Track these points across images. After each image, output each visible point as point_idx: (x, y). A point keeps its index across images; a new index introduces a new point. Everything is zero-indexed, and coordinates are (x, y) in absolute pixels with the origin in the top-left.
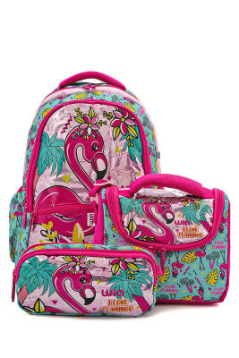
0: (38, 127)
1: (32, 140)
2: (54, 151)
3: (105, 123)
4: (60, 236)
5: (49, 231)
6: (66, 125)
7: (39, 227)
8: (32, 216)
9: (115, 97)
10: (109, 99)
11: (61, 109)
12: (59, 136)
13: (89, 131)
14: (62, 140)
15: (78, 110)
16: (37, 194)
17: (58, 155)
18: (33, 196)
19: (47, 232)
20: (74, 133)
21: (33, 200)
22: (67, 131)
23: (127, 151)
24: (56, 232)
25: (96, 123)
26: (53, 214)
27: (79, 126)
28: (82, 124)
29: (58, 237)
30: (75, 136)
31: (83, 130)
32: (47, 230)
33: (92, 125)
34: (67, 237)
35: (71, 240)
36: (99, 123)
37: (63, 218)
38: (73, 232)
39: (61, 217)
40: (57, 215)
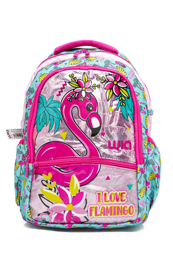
0: (36, 89)
1: (30, 100)
2: (51, 111)
3: (99, 86)
4: (58, 186)
5: (49, 181)
6: (61, 89)
7: (40, 177)
8: (34, 167)
9: (108, 62)
10: (102, 64)
11: (57, 75)
12: (55, 98)
13: (83, 94)
14: (58, 102)
15: (72, 76)
16: (37, 148)
17: (55, 115)
18: (34, 149)
19: (47, 182)
20: (69, 95)
21: (34, 152)
22: (63, 94)
23: (120, 110)
25: (90, 87)
26: (52, 167)
27: (74, 90)
28: (76, 88)
29: (57, 187)
30: (70, 98)
31: (77, 93)
32: (47, 180)
33: (86, 88)
34: (65, 187)
35: (69, 190)
36: (92, 87)
37: (62, 170)
38: (70, 182)
39: (59, 169)
40: (56, 168)
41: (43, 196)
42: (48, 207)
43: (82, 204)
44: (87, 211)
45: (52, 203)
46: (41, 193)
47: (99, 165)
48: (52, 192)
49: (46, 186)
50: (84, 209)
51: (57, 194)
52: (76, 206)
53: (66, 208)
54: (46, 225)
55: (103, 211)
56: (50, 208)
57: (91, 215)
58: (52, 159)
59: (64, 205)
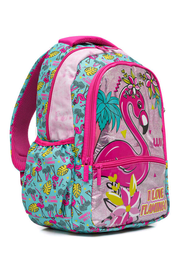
1: (81, 95)
3: (143, 84)
4: (122, 187)
5: (114, 183)
6: (118, 84)
7: (105, 180)
12: (113, 94)
13: (134, 91)
14: (116, 98)
15: (123, 72)
17: (116, 112)
19: (112, 184)
22: (119, 91)
23: (157, 108)
24: (119, 184)
25: (138, 84)
26: (118, 167)
27: (127, 86)
28: (129, 84)
29: (120, 189)
30: (126, 95)
31: (130, 90)
32: (113, 183)
33: (135, 85)
34: (126, 188)
35: (129, 191)
36: (139, 84)
37: (125, 170)
38: (130, 183)
39: (123, 169)
40: (121, 168)
41: (108, 200)
42: (112, 211)
43: (137, 204)
44: (140, 211)
45: (115, 206)
46: (106, 197)
47: (149, 162)
48: (116, 195)
49: (111, 189)
50: (138, 208)
51: (120, 196)
52: (133, 207)
53: (125, 210)
54: (105, 230)
55: (150, 209)
56: (113, 212)
57: (142, 214)
58: (117, 159)
59: (124, 207)
